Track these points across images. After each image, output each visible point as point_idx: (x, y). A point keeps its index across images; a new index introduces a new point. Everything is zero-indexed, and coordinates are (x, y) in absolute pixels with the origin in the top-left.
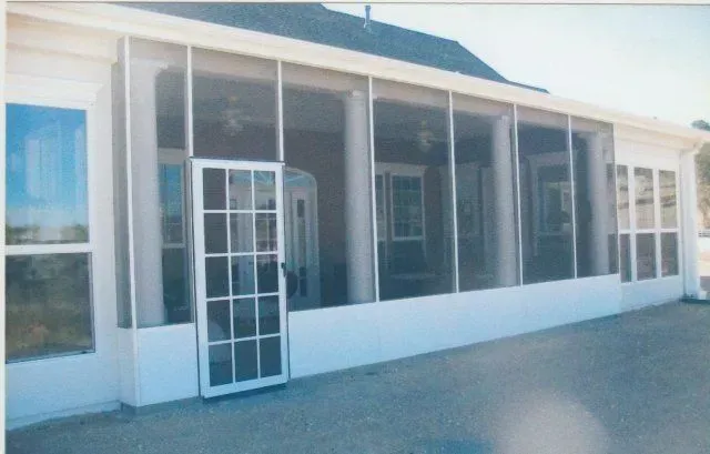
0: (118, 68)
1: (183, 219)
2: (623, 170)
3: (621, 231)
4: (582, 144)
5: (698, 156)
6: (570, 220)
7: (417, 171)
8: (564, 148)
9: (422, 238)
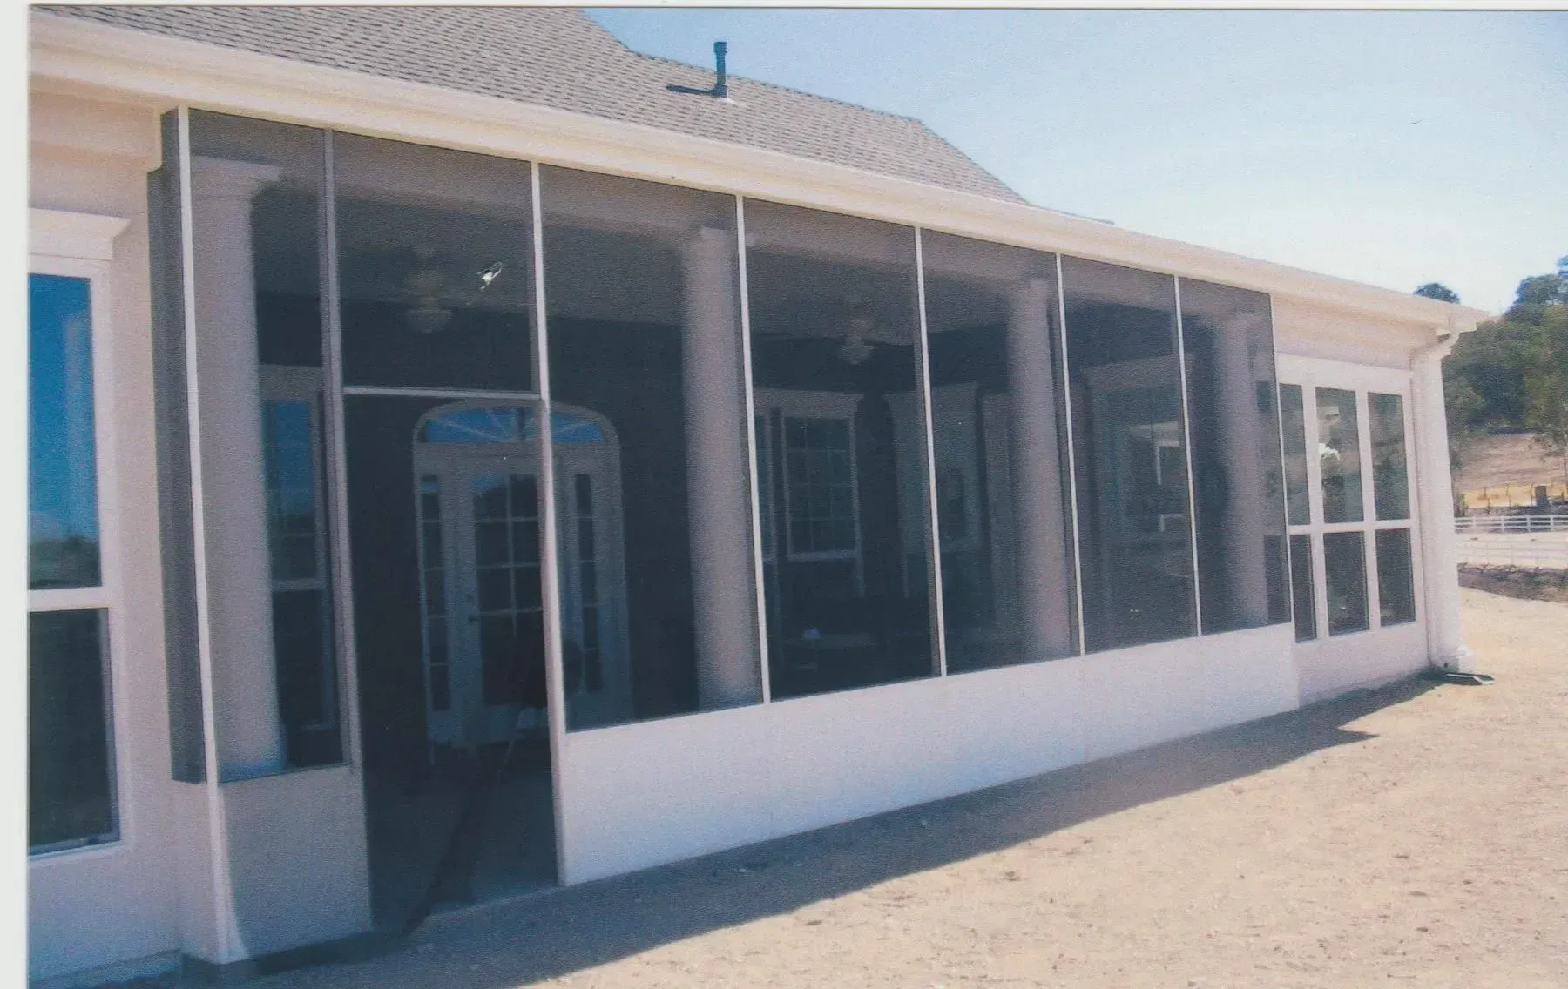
0: (163, 182)
1: (319, 523)
2: (1293, 394)
3: (1294, 530)
4: (1202, 340)
5: (1446, 363)
6: (1182, 507)
7: (839, 406)
8: (1168, 349)
9: (856, 553)
